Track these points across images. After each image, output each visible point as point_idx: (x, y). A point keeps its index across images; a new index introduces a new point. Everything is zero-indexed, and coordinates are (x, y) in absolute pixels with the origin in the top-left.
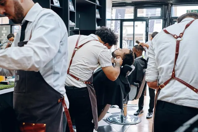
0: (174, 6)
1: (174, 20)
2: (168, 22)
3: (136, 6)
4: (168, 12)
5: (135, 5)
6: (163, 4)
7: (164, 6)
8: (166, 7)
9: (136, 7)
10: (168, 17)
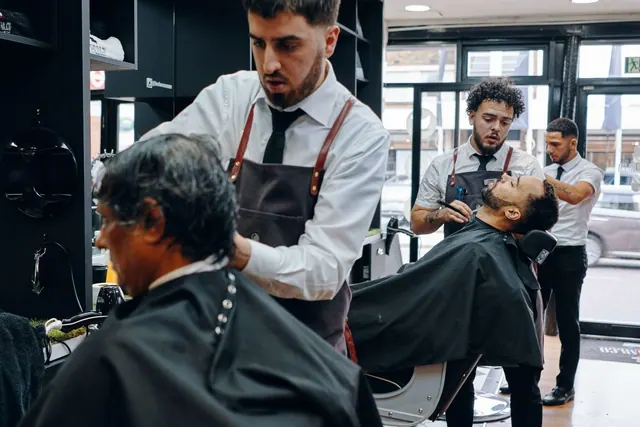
0: (585, 44)
1: (585, 88)
2: (569, 96)
3: (465, 43)
4: (568, 61)
5: (462, 39)
6: (550, 39)
7: (552, 43)
8: (561, 46)
9: (464, 46)
10: (567, 78)
